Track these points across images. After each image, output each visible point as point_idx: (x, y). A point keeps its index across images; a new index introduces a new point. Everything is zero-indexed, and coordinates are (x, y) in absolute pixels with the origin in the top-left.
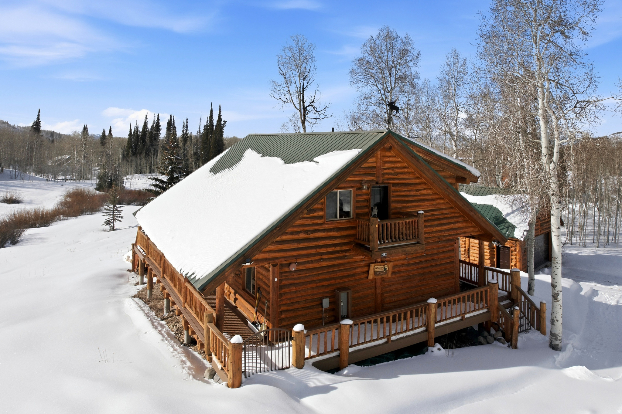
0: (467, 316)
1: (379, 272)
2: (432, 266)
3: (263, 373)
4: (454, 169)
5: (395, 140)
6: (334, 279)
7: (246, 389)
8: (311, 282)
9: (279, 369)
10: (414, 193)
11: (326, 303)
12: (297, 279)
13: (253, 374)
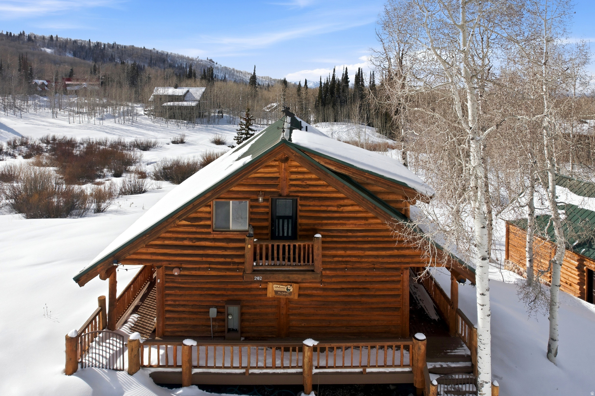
0: (368, 370)
1: (281, 292)
2: (362, 296)
3: (97, 369)
4: (388, 185)
5: (292, 151)
6: (225, 289)
7: (74, 379)
8: (197, 289)
9: (113, 369)
10: (335, 209)
11: (213, 312)
12: (183, 283)
13: (89, 366)
